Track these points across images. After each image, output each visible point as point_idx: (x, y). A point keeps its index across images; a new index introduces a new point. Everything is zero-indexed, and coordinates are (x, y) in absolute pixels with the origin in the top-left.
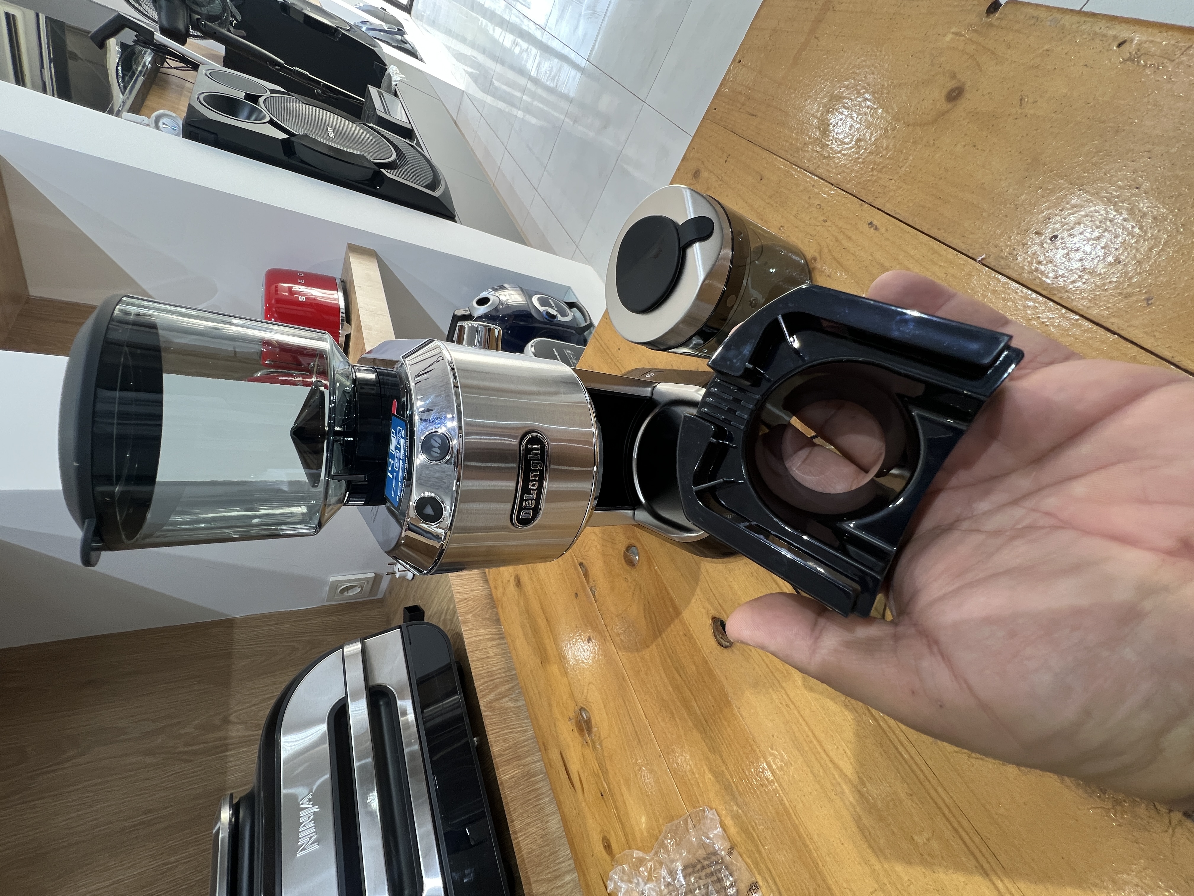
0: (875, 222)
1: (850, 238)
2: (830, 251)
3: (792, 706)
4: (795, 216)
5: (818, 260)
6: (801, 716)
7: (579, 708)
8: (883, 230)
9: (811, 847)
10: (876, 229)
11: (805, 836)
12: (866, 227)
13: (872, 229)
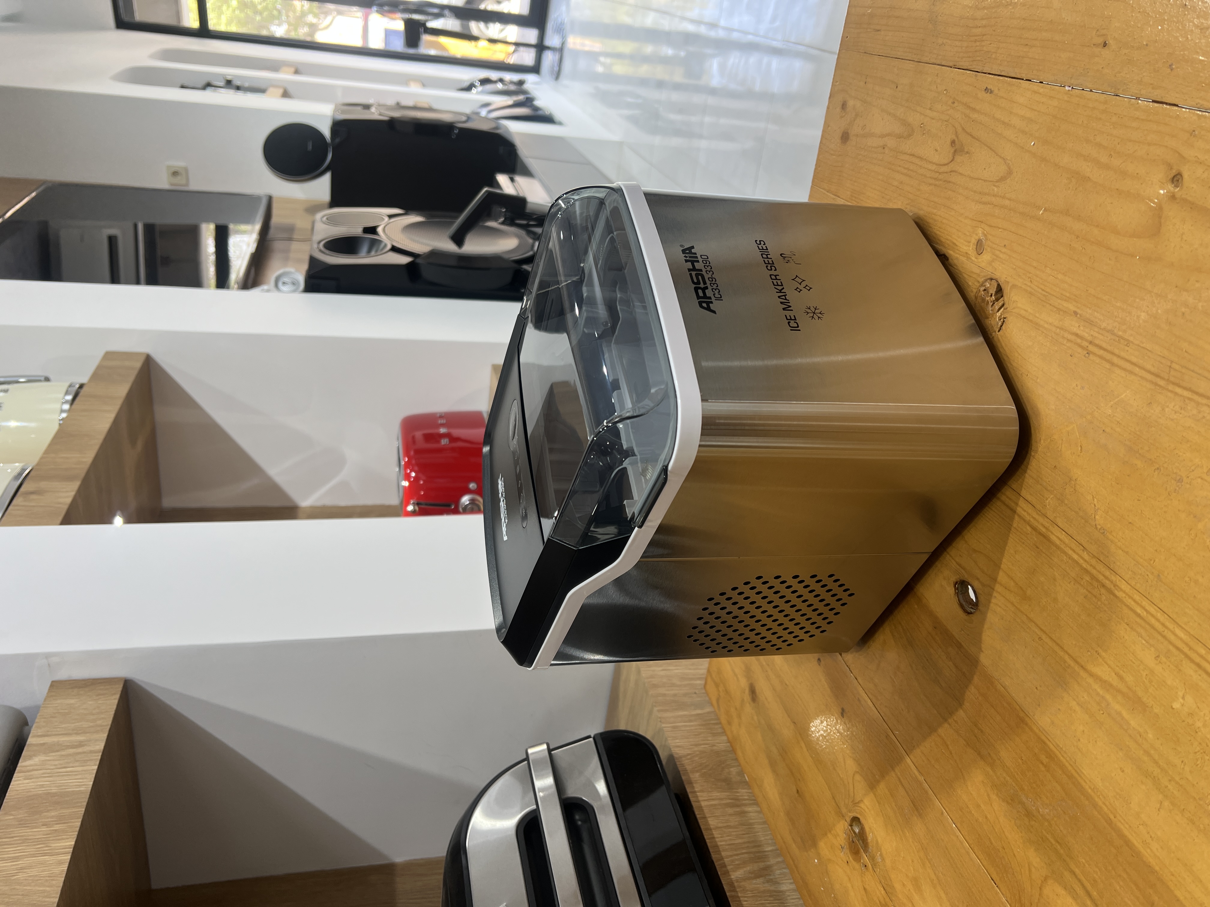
0: (989, 88)
1: (974, 110)
2: (963, 129)
3: (1044, 637)
4: (930, 109)
5: (956, 140)
6: (1055, 641)
7: (849, 822)
8: (996, 91)
9: (1100, 803)
10: (991, 92)
11: (1092, 794)
12: (984, 92)
13: (988, 93)
